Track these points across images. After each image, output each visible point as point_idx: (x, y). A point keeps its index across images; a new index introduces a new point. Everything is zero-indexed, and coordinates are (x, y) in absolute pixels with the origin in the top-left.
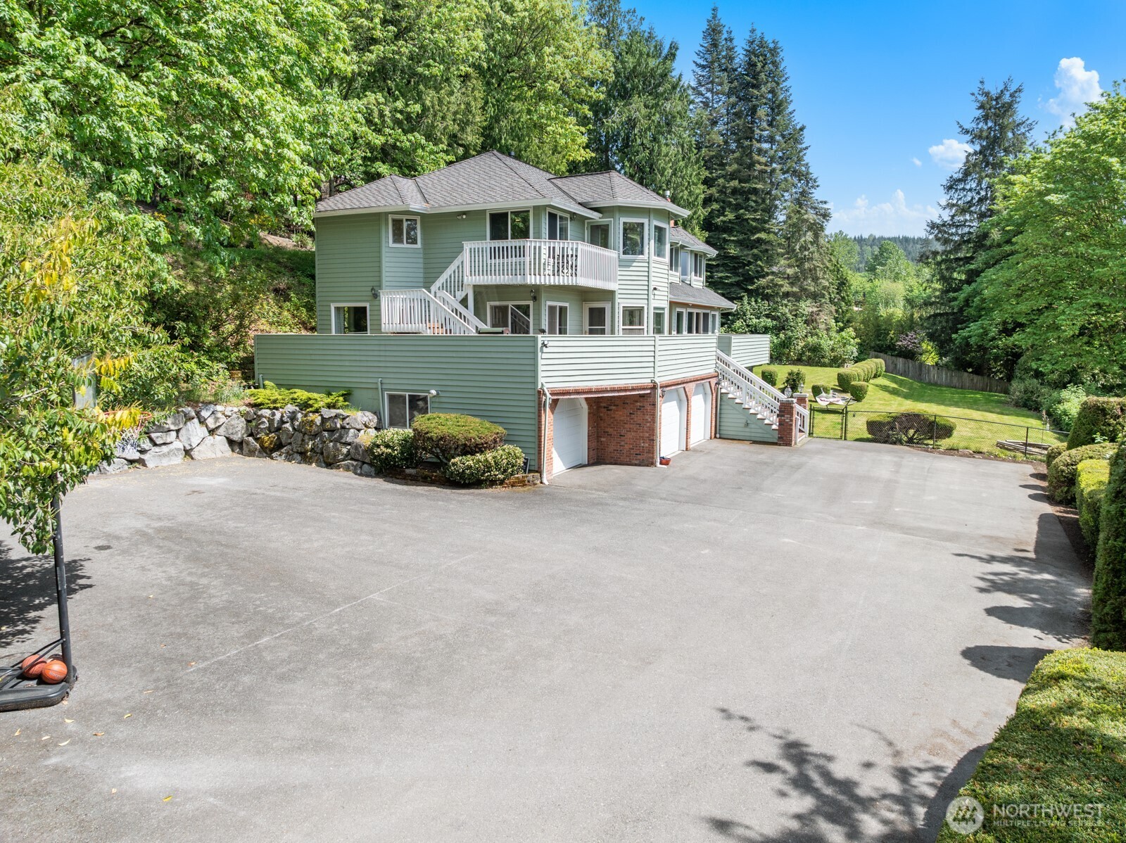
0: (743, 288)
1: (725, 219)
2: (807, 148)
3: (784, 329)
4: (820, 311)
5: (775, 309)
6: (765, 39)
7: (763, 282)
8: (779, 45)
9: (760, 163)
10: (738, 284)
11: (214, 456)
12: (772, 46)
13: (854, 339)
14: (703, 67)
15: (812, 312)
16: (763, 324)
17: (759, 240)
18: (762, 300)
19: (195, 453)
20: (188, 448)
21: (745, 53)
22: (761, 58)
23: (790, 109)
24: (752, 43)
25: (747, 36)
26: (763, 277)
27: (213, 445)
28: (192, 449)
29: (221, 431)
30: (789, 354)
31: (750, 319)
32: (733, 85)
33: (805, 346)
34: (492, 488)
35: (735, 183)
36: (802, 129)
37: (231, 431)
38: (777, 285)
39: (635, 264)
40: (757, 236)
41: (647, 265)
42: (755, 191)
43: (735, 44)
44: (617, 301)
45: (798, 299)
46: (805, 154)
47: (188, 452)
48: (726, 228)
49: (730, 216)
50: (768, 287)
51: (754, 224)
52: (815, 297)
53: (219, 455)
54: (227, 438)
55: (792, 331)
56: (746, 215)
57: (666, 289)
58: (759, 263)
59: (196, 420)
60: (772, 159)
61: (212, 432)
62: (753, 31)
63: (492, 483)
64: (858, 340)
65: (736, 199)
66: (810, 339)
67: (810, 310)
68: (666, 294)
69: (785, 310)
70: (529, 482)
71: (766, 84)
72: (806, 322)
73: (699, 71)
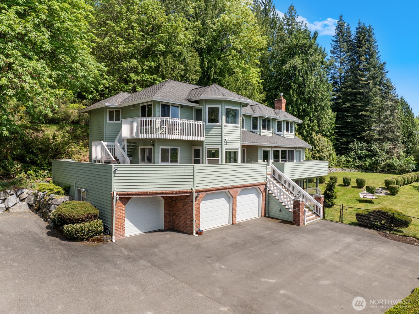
0: (355, 137)
1: (345, 106)
2: (387, 72)
3: (375, 156)
4: (395, 147)
5: (371, 147)
6: (365, 26)
7: (364, 134)
8: (372, 27)
9: (362, 80)
10: (352, 135)
11: (20, 211)
12: (368, 28)
13: (413, 161)
14: (336, 41)
15: (390, 148)
16: (364, 153)
17: (362, 115)
18: (364, 142)
19: (10, 209)
20: (7, 207)
21: (356, 33)
22: (363, 34)
23: (379, 55)
24: (359, 28)
25: (357, 25)
26: (365, 132)
27: (20, 206)
28: (9, 208)
29: (26, 200)
30: (377, 168)
31: (358, 151)
32: (349, 48)
33: (386, 164)
34: (81, 242)
35: (350, 90)
36: (384, 64)
37: (29, 201)
38: (372, 135)
39: (215, 128)
40: (361, 113)
41: (220, 128)
42: (359, 93)
43: (351, 30)
44: (205, 146)
45: (384, 142)
46: (386, 75)
47: (7, 209)
48: (347, 110)
49: (348, 104)
50: (367, 136)
51: (359, 108)
52: (391, 140)
53: (23, 210)
54: (28, 204)
55: (379, 157)
56: (355, 104)
57: (239, 140)
58: (362, 125)
59: (15, 195)
60: (369, 79)
61: (22, 200)
62: (359, 23)
63: (82, 239)
64: (415, 162)
65: (351, 97)
66: (388, 161)
67: (389, 147)
68: (239, 142)
69: (375, 147)
70: (103, 240)
71: (365, 45)
72: (387, 153)
73: (334, 43)
